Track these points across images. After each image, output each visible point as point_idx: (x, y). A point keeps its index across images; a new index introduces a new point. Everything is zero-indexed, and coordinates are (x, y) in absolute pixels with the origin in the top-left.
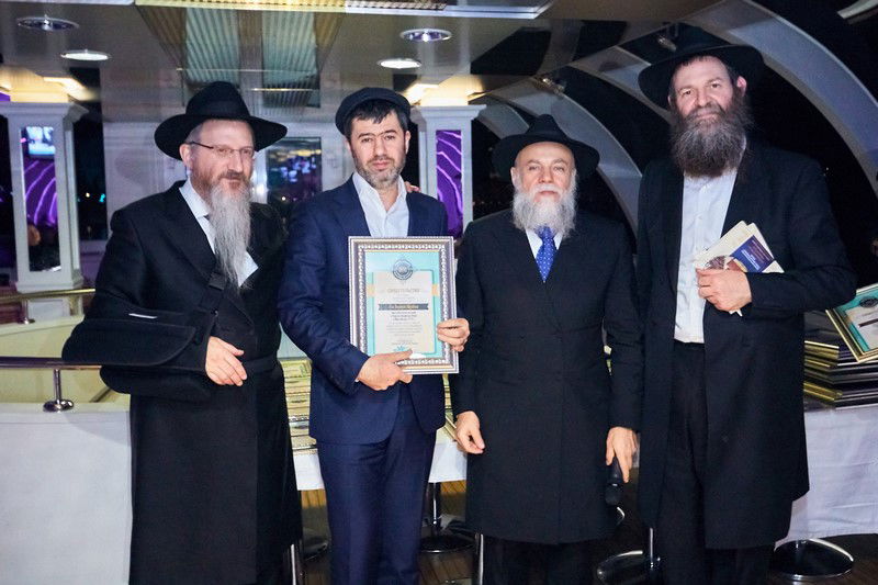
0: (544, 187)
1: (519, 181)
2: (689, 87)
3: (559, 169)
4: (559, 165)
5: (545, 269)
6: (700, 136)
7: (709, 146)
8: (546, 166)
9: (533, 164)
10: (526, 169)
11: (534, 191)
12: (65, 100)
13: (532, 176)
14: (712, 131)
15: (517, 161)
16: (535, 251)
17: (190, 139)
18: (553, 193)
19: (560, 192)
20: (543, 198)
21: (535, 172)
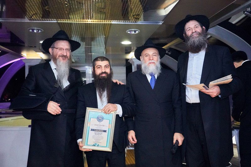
0: (151, 61)
1: (143, 60)
2: (189, 28)
3: (155, 55)
4: (154, 54)
5: (153, 86)
6: (194, 40)
7: (197, 43)
8: (151, 55)
9: (147, 55)
10: (145, 56)
11: (148, 62)
12: (40, 58)
13: (147, 58)
14: (197, 39)
15: (142, 54)
16: (149, 80)
17: (52, 46)
18: (153, 63)
19: (155, 62)
20: (150, 65)
21: (148, 57)
